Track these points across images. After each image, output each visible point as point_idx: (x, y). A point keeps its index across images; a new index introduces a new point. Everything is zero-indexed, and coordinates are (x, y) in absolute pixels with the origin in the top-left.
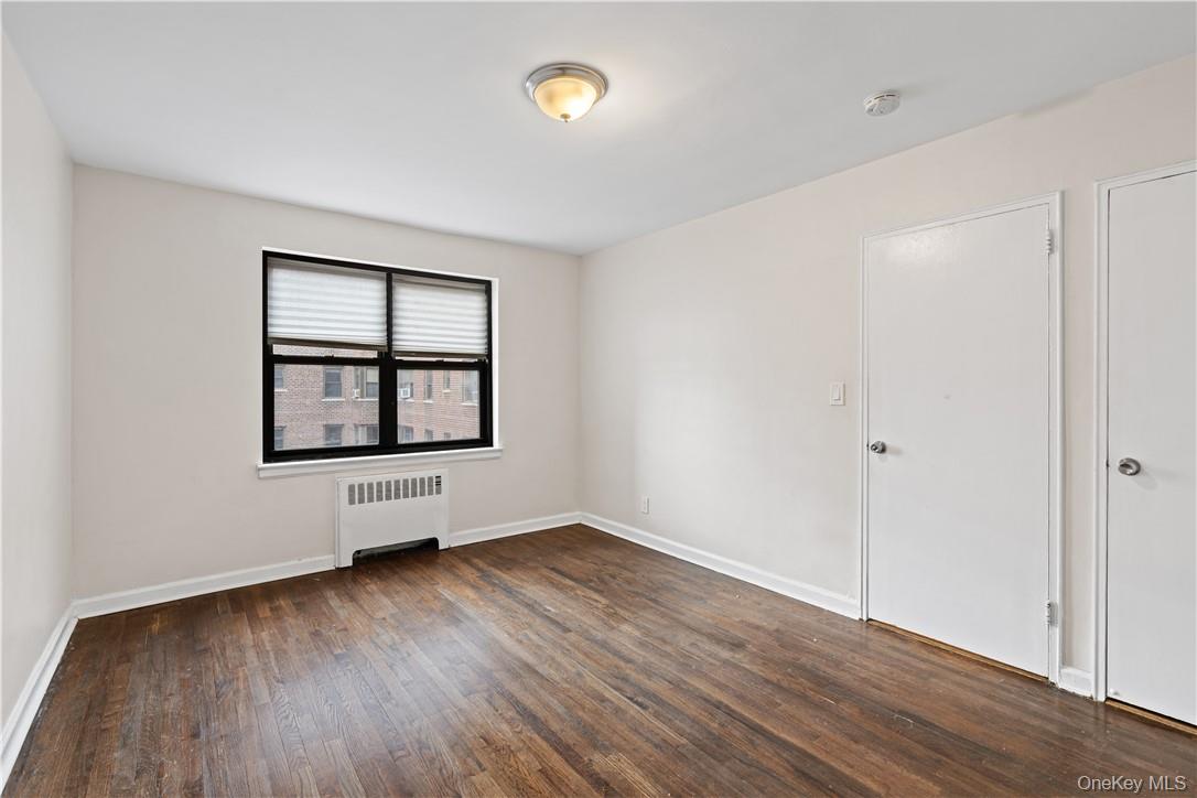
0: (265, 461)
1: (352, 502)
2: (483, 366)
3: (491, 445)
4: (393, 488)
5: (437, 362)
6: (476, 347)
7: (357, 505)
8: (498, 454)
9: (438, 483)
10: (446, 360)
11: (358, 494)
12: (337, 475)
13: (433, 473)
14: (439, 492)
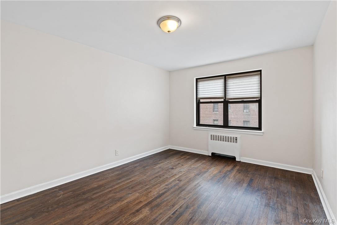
0: (197, 126)
1: (211, 139)
2: (259, 102)
3: (261, 130)
4: (222, 138)
5: (242, 101)
6: (257, 94)
7: (212, 140)
8: (262, 134)
9: (236, 140)
10: (244, 100)
11: (213, 138)
12: (209, 132)
13: (235, 136)
14: (236, 142)
